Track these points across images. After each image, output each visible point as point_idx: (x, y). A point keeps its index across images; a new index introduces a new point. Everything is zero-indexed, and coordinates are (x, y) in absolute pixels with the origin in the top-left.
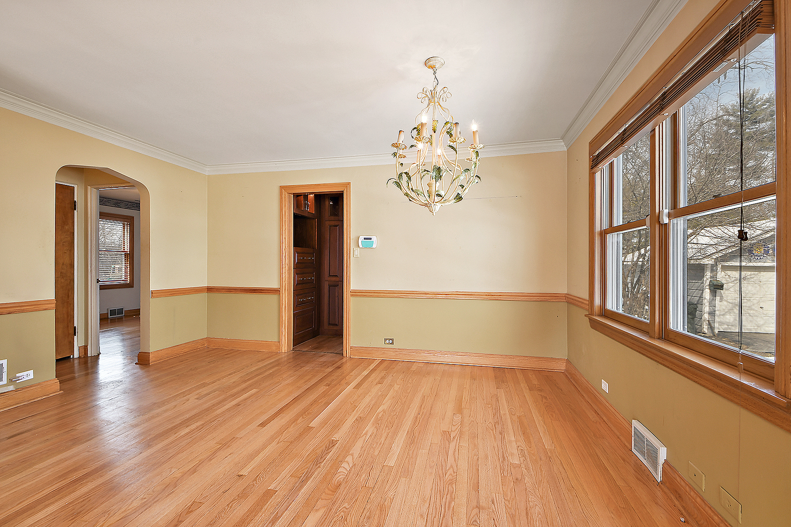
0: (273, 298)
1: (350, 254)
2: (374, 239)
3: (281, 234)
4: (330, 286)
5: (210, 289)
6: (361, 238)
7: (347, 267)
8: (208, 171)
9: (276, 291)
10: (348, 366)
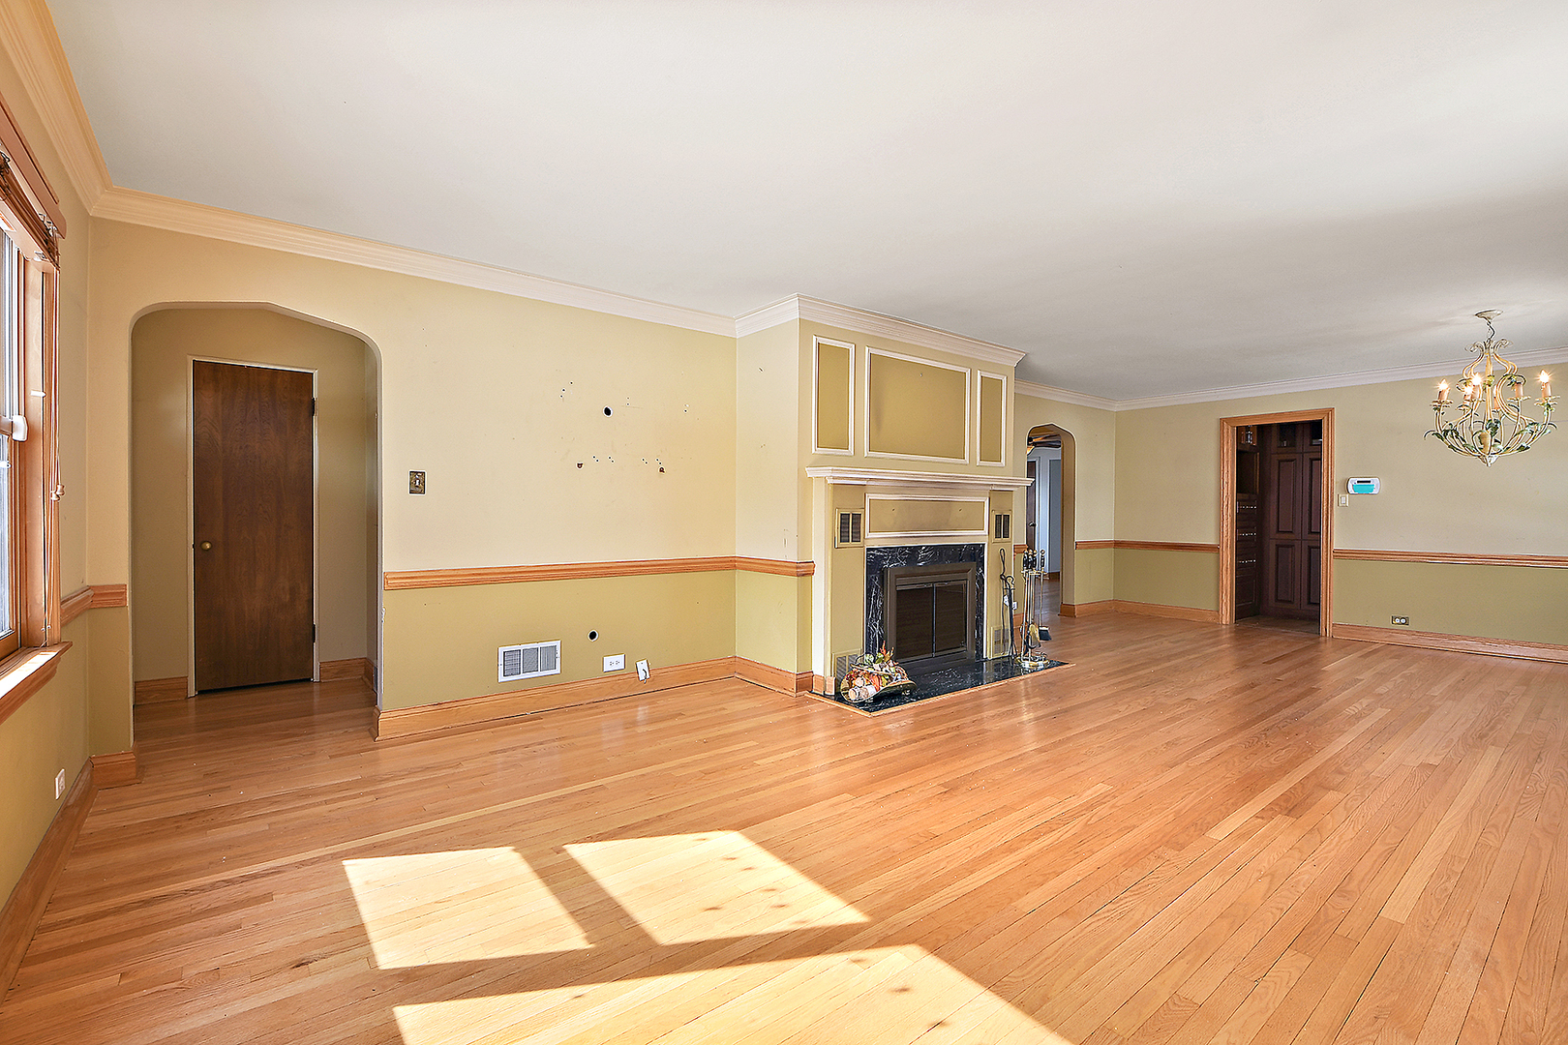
0: (1211, 556)
1: (1332, 500)
2: (1375, 481)
3: (1220, 478)
4: (1278, 546)
5: (1117, 544)
6: (1353, 481)
7: (1327, 520)
8: (1117, 407)
9: (1214, 549)
10: (1327, 647)
